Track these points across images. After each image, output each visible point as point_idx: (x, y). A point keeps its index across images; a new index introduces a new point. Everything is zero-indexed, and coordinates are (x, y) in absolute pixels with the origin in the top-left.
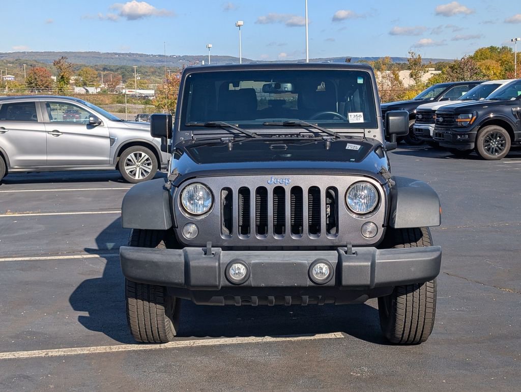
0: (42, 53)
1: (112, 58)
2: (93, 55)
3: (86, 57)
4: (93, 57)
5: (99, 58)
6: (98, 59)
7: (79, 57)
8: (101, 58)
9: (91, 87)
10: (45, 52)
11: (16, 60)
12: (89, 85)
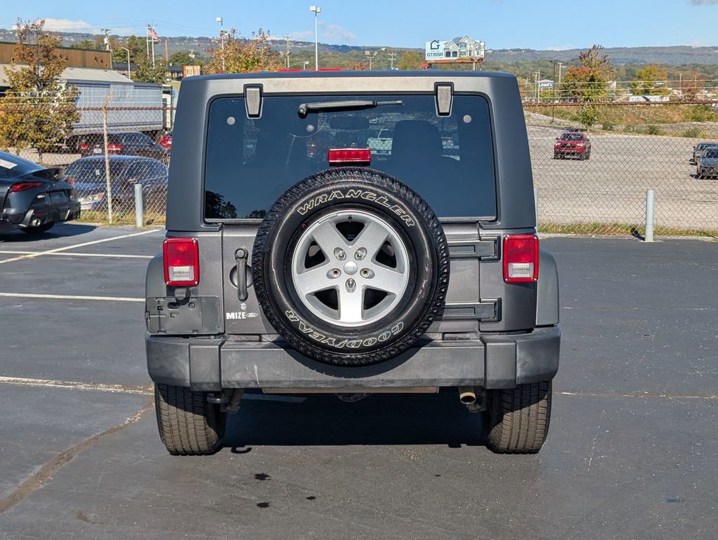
0: (610, 49)
1: (710, 55)
2: (681, 52)
3: (671, 54)
4: (681, 54)
5: (690, 54)
6: (688, 56)
7: (661, 54)
8: (693, 55)
9: (656, 95)
10: (613, 48)
11: (573, 60)
12: (653, 92)
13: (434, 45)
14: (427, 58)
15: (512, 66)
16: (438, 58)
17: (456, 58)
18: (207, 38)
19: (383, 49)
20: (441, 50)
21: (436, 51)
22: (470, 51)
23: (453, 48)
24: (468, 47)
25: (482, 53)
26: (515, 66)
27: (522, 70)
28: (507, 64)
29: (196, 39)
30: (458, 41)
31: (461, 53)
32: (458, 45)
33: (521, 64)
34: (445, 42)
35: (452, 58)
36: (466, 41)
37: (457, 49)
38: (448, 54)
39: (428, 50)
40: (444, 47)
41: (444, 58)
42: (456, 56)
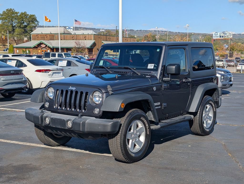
13: (216, 34)
14: (213, 38)
15: (238, 40)
16: (217, 38)
17: (223, 38)
18: (133, 30)
19: (193, 34)
20: (218, 35)
21: (216, 36)
22: (228, 36)
23: (222, 35)
24: (227, 35)
25: (232, 36)
26: (239, 40)
27: (241, 41)
28: (236, 39)
29: (129, 30)
30: (224, 33)
31: (225, 36)
32: (224, 34)
33: (241, 39)
34: (220, 33)
35: (222, 38)
36: (227, 33)
37: (223, 35)
38: (220, 37)
39: (214, 35)
40: (219, 34)
41: (219, 38)
42: (223, 37)
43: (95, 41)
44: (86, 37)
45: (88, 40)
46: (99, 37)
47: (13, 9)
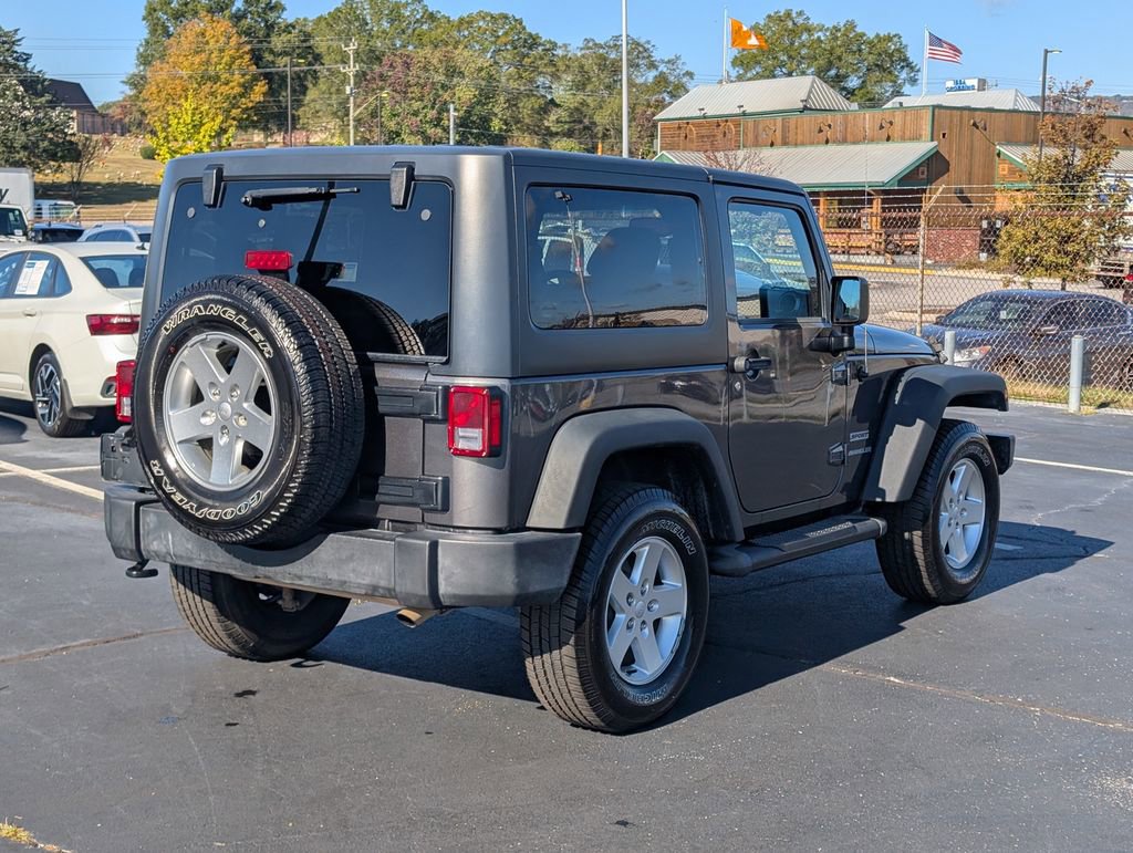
43: (935, 143)
44: (891, 123)
45: (903, 139)
46: (975, 124)
47: (800, 13)
